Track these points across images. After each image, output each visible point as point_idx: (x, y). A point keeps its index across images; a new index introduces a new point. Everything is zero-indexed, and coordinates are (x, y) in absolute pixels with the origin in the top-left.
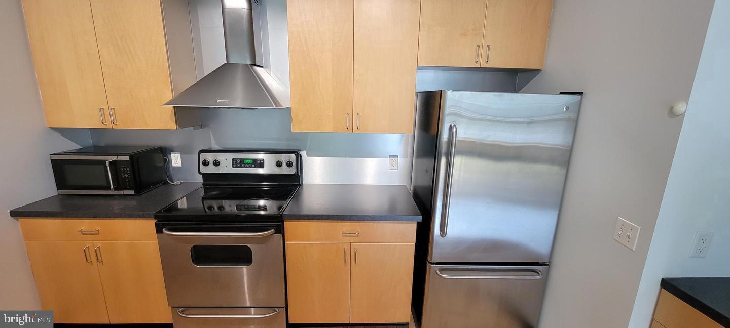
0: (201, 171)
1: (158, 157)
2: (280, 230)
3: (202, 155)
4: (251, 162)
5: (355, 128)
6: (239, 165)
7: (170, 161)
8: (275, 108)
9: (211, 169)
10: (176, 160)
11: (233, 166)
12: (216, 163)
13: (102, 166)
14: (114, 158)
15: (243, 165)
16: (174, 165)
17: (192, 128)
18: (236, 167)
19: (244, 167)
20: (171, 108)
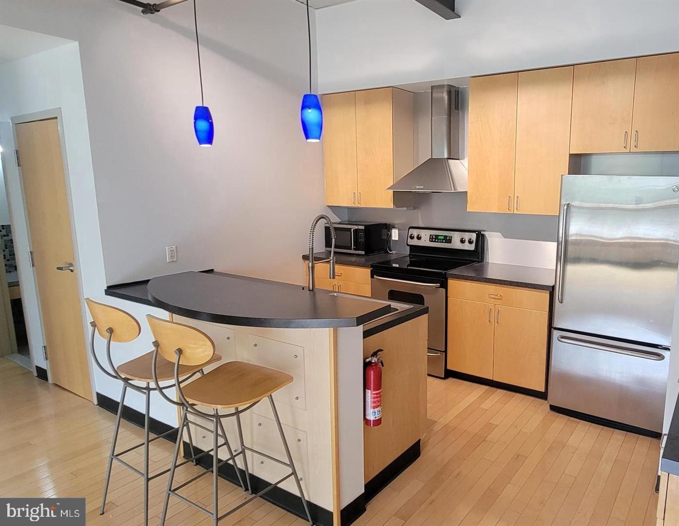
0: (408, 243)
1: (384, 231)
2: (444, 285)
3: (410, 230)
4: (443, 238)
5: (515, 210)
6: (434, 240)
7: (391, 236)
8: (453, 191)
9: (415, 242)
10: (395, 235)
11: (430, 241)
12: (419, 238)
13: (349, 233)
14: (356, 227)
15: (437, 240)
16: (393, 238)
17: (405, 208)
18: (432, 241)
19: (438, 242)
20: (391, 192)
